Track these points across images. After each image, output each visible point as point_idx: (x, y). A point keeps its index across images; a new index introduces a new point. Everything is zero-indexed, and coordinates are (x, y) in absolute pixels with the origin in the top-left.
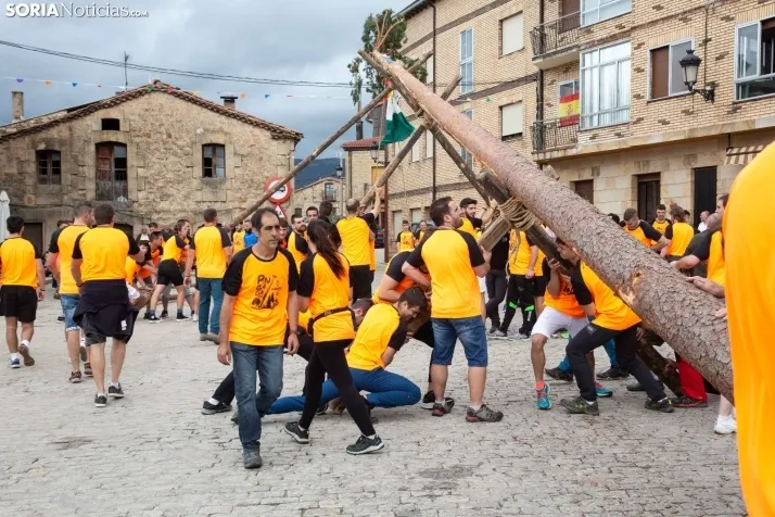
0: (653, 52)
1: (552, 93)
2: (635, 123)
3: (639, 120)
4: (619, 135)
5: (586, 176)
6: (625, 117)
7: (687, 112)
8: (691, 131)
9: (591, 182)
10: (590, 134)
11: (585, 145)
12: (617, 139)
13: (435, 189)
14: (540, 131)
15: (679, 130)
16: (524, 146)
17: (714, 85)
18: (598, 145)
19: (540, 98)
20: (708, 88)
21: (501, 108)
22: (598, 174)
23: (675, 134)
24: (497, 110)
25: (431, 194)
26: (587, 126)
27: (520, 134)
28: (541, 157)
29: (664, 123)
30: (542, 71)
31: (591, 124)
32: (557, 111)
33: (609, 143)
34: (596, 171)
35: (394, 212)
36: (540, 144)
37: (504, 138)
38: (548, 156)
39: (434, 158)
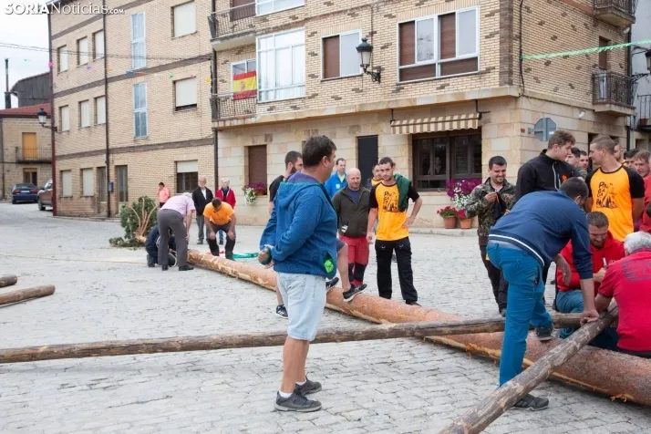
0: (325, 40)
1: (226, 71)
2: (309, 98)
3: (314, 96)
4: (295, 108)
5: (260, 141)
6: (299, 92)
7: (357, 90)
8: (361, 105)
9: (265, 146)
10: (267, 107)
11: (262, 115)
12: (292, 111)
13: (108, 152)
14: (215, 103)
15: (350, 104)
16: (200, 115)
17: (380, 69)
18: (276, 116)
19: (214, 75)
20: (375, 71)
21: (174, 82)
22: (271, 140)
23: (347, 108)
24: (171, 84)
25: (105, 155)
26: (263, 100)
27: (195, 105)
28: (216, 125)
29: (337, 98)
30: (215, 52)
31: (267, 97)
32: (229, 87)
33: (286, 114)
34: (269, 138)
35: (62, 171)
36: (216, 115)
37: (178, 109)
38: (221, 124)
39: (107, 124)
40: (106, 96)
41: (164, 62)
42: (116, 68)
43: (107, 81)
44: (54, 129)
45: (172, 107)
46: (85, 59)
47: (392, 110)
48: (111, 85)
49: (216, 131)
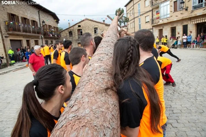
0: (174, 2)
1: (155, 13)
3: (172, 16)
4: (168, 20)
5: (161, 28)
6: (169, 16)
7: (182, 14)
8: (183, 17)
9: (162, 29)
11: (161, 22)
12: (167, 20)
14: (153, 20)
15: (180, 17)
16: (150, 23)
17: (187, 7)
18: (163, 22)
19: (152, 14)
21: (145, 17)
23: (179, 18)
26: (161, 18)
28: (153, 25)
29: (177, 16)
30: (152, 9)
31: (162, 18)
32: (155, 16)
33: (166, 21)
34: (163, 27)
36: (153, 23)
37: (146, 22)
38: (154, 25)
39: (134, 27)
40: (134, 21)
41: (143, 13)
42: (136, 15)
43: (134, 18)
44: (127, 29)
45: (145, 22)
46: (131, 14)
47: (191, 18)
48: (135, 19)
49: (153, 26)
